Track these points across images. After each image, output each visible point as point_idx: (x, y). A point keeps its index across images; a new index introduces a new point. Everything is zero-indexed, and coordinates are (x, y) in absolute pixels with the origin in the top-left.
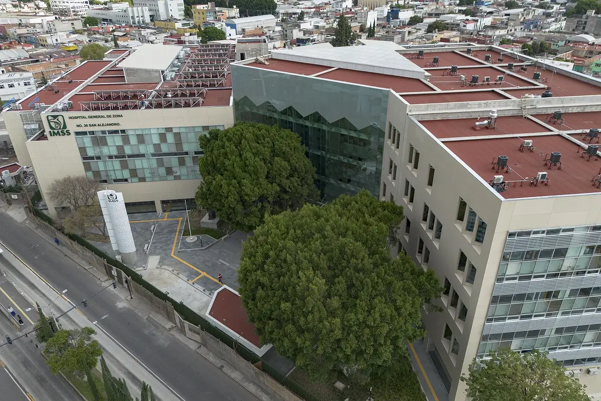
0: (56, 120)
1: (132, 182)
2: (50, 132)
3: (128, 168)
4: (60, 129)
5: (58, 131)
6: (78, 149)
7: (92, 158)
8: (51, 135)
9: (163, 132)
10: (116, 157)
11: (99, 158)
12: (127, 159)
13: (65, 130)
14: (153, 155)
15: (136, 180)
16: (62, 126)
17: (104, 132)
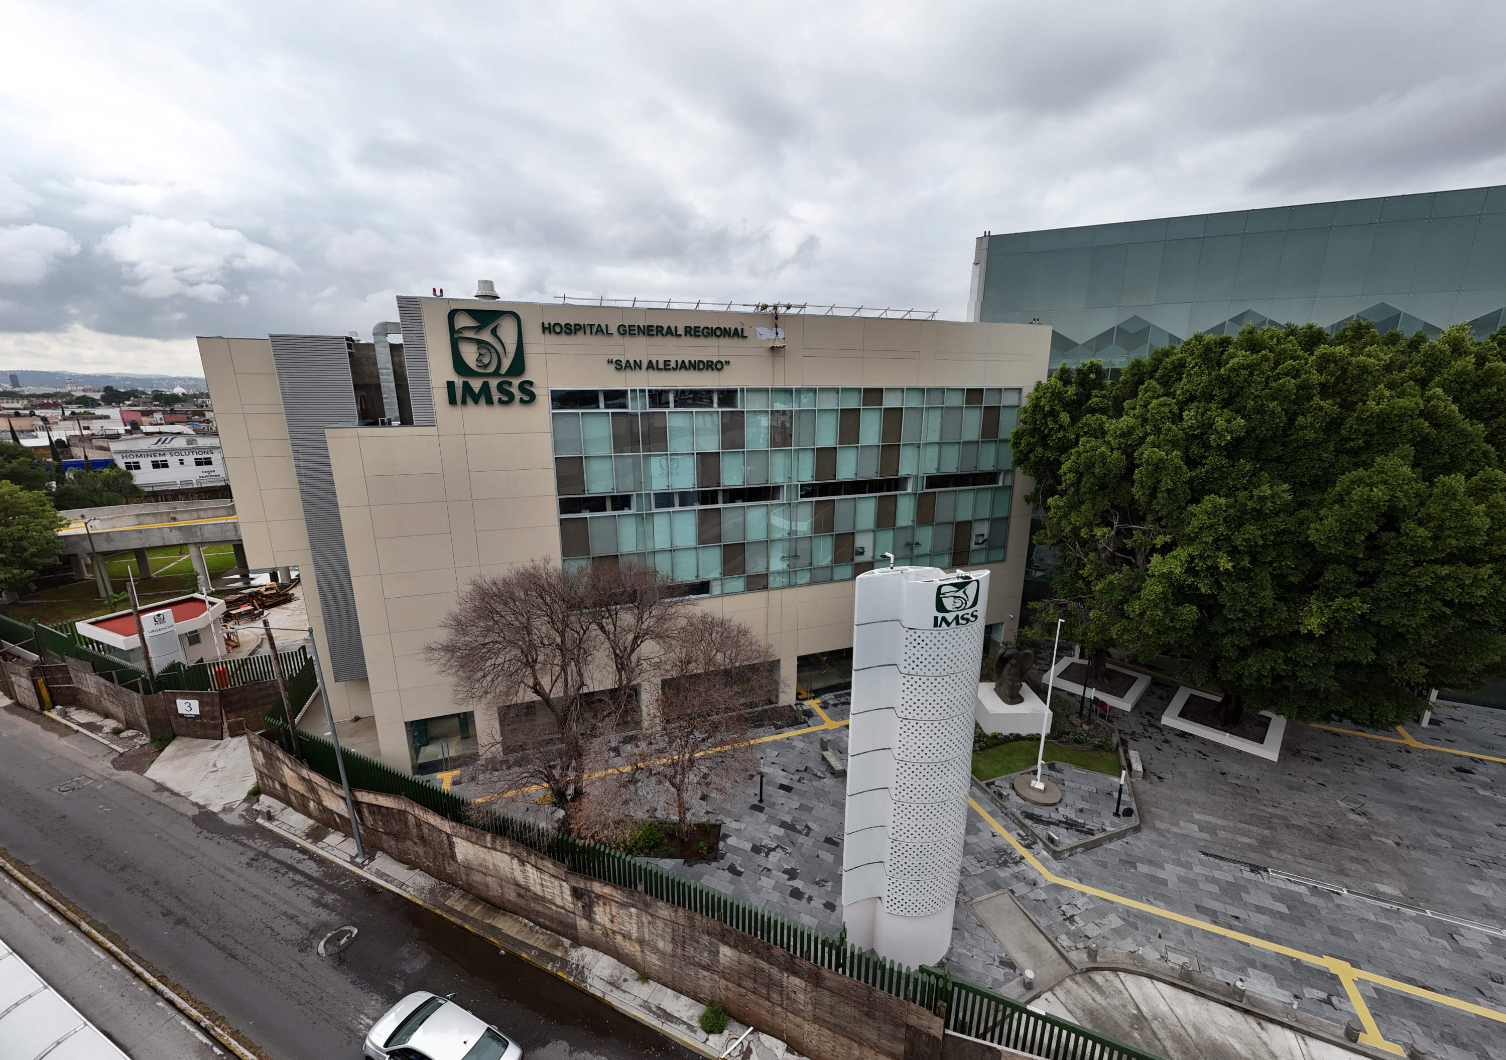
0: (486, 336)
1: (723, 594)
2: (451, 385)
3: (719, 538)
4: (496, 374)
5: (485, 387)
6: (551, 464)
7: (597, 503)
8: (452, 401)
9: (852, 403)
10: (685, 498)
11: (621, 502)
12: (720, 505)
13: (516, 382)
14: (808, 491)
15: (738, 584)
16: (506, 364)
17: (657, 397)
